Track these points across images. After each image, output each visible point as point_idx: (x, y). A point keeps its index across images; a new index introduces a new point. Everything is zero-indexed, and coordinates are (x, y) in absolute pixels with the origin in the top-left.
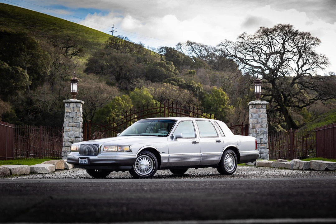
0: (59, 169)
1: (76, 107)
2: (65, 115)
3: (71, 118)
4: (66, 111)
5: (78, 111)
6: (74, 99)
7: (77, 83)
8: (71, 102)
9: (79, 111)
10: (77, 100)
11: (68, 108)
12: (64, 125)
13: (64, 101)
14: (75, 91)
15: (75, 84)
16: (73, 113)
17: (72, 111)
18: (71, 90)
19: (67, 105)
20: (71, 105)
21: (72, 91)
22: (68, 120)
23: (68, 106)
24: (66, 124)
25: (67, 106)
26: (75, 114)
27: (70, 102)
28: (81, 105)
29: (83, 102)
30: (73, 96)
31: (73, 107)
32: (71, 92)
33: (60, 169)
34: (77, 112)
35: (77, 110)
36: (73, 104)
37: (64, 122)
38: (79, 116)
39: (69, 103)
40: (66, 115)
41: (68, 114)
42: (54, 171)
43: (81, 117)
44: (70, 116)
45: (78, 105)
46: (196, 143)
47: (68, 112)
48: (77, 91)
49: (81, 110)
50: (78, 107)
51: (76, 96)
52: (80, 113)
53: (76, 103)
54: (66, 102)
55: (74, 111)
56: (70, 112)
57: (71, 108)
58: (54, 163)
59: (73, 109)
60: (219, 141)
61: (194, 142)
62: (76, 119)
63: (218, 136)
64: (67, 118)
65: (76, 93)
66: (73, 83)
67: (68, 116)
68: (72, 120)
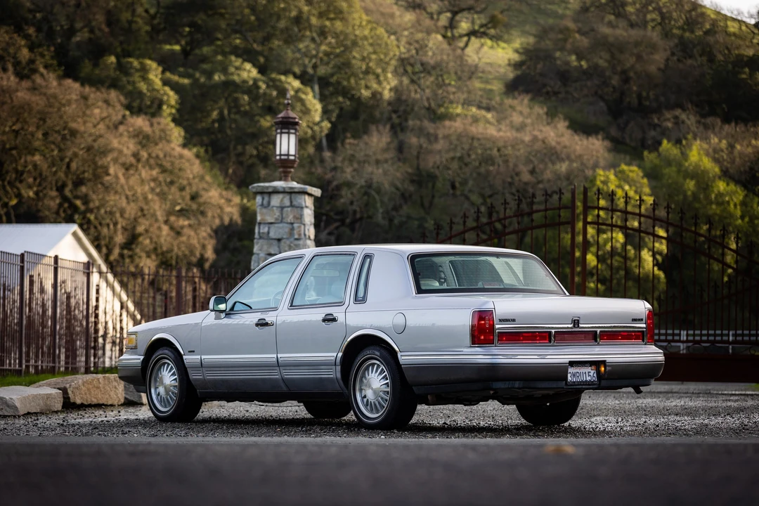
0: (95, 401)
1: (292, 205)
2: (257, 231)
3: (275, 243)
4: (259, 218)
5: (297, 218)
6: (286, 180)
7: (296, 129)
8: (276, 191)
9: (300, 218)
10: (295, 184)
11: (264, 211)
12: (252, 263)
13: (253, 188)
14: (288, 155)
15: (289, 133)
16: (281, 225)
17: (276, 219)
18: (278, 152)
19: (263, 199)
20: (276, 200)
21: (280, 155)
22: (265, 247)
23: (265, 202)
24: (259, 258)
25: (262, 205)
26: (287, 230)
27: (270, 190)
28: (309, 202)
29: (317, 192)
30: (284, 172)
31: (282, 208)
32: (278, 157)
33: (101, 402)
34: (292, 224)
35: (294, 217)
36: (281, 196)
37: (251, 253)
38: (300, 235)
39: (270, 194)
40: (259, 233)
41: (264, 229)
42: (60, 409)
43: (306, 239)
44: (272, 235)
45: (299, 201)
46: (266, 324)
47: (265, 223)
48: (297, 156)
49: (309, 215)
50: (297, 207)
51: (292, 170)
52: (304, 225)
53: (291, 193)
54: (259, 190)
55: (282, 218)
56: (273, 221)
57: (275, 208)
58: (68, 386)
59: (282, 214)
60: (329, 319)
61: (261, 322)
62: (292, 245)
63: (341, 303)
64: (261, 241)
65: (294, 161)
66: (284, 131)
67: (265, 236)
68: (279, 247)
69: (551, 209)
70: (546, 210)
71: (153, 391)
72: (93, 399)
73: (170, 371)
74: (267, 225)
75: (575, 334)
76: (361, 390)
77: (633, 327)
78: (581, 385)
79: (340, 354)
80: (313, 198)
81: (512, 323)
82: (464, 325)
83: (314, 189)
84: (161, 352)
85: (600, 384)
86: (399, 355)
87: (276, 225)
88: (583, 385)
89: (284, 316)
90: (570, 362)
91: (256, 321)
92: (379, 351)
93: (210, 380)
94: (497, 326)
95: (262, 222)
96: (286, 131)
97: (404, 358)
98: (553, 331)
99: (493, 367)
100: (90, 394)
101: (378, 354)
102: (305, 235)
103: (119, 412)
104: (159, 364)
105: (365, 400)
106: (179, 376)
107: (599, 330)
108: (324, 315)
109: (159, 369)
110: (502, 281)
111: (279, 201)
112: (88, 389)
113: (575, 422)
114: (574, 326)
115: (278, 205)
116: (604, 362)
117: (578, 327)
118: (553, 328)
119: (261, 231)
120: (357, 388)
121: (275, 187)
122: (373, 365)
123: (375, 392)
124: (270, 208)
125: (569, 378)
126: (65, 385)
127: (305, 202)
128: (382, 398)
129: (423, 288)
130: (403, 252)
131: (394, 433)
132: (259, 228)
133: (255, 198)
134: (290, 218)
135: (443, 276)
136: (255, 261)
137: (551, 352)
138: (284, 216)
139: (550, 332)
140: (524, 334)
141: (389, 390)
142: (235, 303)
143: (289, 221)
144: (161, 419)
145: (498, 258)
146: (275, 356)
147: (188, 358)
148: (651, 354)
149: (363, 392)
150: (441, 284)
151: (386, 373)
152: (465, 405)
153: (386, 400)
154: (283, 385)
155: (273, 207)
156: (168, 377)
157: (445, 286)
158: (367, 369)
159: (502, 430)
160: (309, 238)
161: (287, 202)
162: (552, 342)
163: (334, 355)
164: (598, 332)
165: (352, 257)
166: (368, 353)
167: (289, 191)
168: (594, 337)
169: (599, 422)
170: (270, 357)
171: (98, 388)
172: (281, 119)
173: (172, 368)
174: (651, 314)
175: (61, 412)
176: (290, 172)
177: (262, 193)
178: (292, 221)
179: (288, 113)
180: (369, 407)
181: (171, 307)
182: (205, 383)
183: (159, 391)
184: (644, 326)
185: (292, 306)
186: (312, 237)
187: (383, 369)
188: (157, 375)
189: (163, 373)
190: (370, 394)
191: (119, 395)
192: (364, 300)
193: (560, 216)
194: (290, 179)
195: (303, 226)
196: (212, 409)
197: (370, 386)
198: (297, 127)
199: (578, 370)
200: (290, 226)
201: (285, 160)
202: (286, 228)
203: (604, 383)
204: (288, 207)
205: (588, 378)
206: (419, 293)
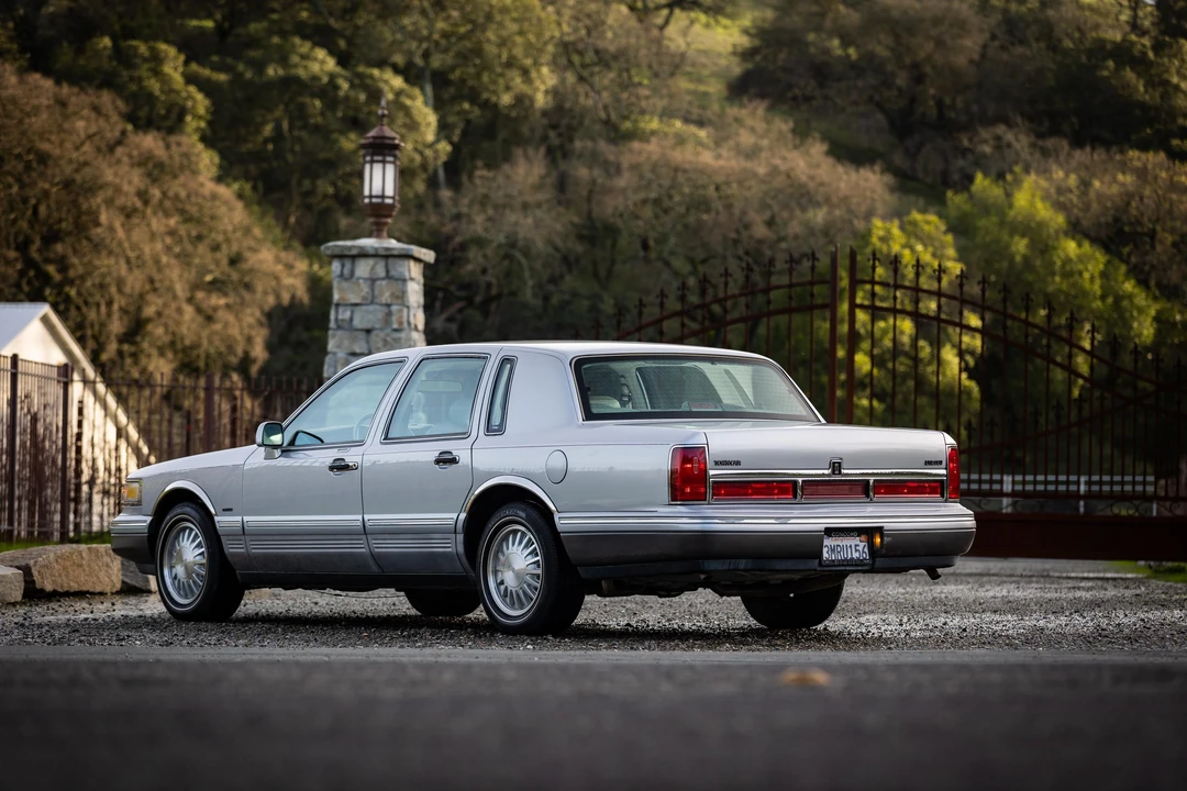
1: (388, 277)
2: (332, 316)
3: (362, 335)
4: (336, 297)
5: (397, 297)
6: (379, 236)
7: (395, 156)
8: (363, 254)
9: (401, 297)
10: (393, 243)
11: (345, 284)
12: (326, 367)
13: (328, 248)
14: (383, 197)
15: (384, 162)
16: (371, 308)
17: (364, 298)
18: (367, 192)
19: (343, 266)
20: (363, 268)
21: (371, 197)
22: (346, 343)
23: (346, 271)
24: (336, 362)
25: (341, 275)
26: (380, 316)
27: (354, 252)
28: (415, 271)
29: (429, 256)
30: (377, 224)
31: (373, 280)
32: (367, 201)
34: (388, 305)
35: (392, 295)
36: (371, 262)
37: (324, 351)
38: (401, 323)
39: (354, 258)
40: (336, 320)
41: (345, 314)
42: (19, 599)
43: (411, 330)
44: (357, 323)
45: (400, 269)
46: (346, 467)
47: (346, 305)
48: (397, 198)
49: (415, 292)
50: (397, 280)
51: (389, 220)
52: (408, 307)
53: (387, 257)
54: (337, 252)
55: (373, 296)
56: (358, 301)
57: (361, 281)
58: (32, 562)
59: (372, 289)
60: (446, 460)
61: (338, 463)
62: (388, 339)
63: (464, 434)
64: (339, 333)
65: (391, 207)
66: (376, 158)
67: (345, 325)
68: (368, 342)
69: (798, 285)
70: (791, 286)
71: (166, 572)
72: (72, 584)
73: (193, 541)
74: (349, 308)
75: (836, 484)
76: (496, 572)
77: (927, 474)
78: (844, 565)
79: (463, 516)
80: (422, 265)
81: (735, 467)
82: (660, 471)
83: (424, 250)
84: (179, 511)
85: (873, 564)
86: (556, 516)
87: (364, 308)
88: (848, 565)
89: (373, 454)
90: (826, 529)
91: (329, 461)
92: (524, 511)
93: (257, 557)
94: (712, 472)
95: (342, 302)
96: (380, 158)
97: (564, 522)
98: (800, 480)
99: (704, 537)
100: (67, 576)
101: (523, 515)
102: (409, 323)
103: (113, 604)
104: (176, 530)
105: (502, 587)
106: (208, 548)
107: (872, 479)
108: (437, 454)
109: (177, 537)
110: (719, 400)
111: (368, 269)
112: (65, 568)
113: (834, 623)
114: (834, 473)
115: (367, 275)
116: (880, 530)
117: (840, 473)
118: (800, 476)
119: (340, 317)
120: (490, 568)
121: (361, 248)
122: (515, 532)
123: (518, 575)
124: (354, 280)
125: (825, 555)
126: (27, 562)
127: (409, 271)
128: (529, 585)
129: (595, 411)
130: (563, 354)
131: (548, 640)
132: (337, 312)
133: (330, 263)
134: (386, 297)
135: (626, 392)
136: (329, 366)
137: (796, 513)
138: (376, 293)
139: (795, 482)
140: (754, 485)
141: (539, 572)
142: (297, 433)
143: (384, 301)
144: (180, 617)
145: (713, 363)
146: (360, 517)
147: (223, 521)
148: (955, 516)
149: (500, 575)
150: (623, 404)
151: (536, 545)
152: (661, 596)
153: (536, 589)
154: (371, 562)
155: (359, 278)
156: (190, 550)
157: (629, 409)
158: (505, 539)
159: (718, 636)
160: (416, 329)
161: (381, 271)
162: (799, 497)
163: (454, 516)
164: (871, 482)
165: (482, 362)
166: (506, 513)
167: (384, 253)
168: (865, 489)
169: (872, 623)
170: (352, 519)
171: (80, 566)
172: (371, 140)
173: (196, 536)
174: (955, 454)
175: (22, 604)
176: (386, 224)
177: (341, 257)
178: (389, 301)
179: (382, 130)
180: (508, 599)
181: (197, 436)
182: (249, 559)
183: (174, 572)
184: (944, 472)
185: (387, 438)
186: (421, 326)
187: (530, 539)
188: (173, 546)
189: (183, 544)
190: (510, 579)
191: (114, 578)
192: (501, 430)
193: (812, 295)
194: (385, 234)
195: (405, 310)
196: (259, 601)
197: (510, 567)
198: (397, 153)
199: (839, 543)
200: (385, 309)
201: (377, 204)
202: (379, 312)
203: (879, 562)
204: (383, 279)
205: (856, 555)
206: (587, 420)
